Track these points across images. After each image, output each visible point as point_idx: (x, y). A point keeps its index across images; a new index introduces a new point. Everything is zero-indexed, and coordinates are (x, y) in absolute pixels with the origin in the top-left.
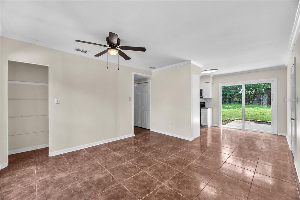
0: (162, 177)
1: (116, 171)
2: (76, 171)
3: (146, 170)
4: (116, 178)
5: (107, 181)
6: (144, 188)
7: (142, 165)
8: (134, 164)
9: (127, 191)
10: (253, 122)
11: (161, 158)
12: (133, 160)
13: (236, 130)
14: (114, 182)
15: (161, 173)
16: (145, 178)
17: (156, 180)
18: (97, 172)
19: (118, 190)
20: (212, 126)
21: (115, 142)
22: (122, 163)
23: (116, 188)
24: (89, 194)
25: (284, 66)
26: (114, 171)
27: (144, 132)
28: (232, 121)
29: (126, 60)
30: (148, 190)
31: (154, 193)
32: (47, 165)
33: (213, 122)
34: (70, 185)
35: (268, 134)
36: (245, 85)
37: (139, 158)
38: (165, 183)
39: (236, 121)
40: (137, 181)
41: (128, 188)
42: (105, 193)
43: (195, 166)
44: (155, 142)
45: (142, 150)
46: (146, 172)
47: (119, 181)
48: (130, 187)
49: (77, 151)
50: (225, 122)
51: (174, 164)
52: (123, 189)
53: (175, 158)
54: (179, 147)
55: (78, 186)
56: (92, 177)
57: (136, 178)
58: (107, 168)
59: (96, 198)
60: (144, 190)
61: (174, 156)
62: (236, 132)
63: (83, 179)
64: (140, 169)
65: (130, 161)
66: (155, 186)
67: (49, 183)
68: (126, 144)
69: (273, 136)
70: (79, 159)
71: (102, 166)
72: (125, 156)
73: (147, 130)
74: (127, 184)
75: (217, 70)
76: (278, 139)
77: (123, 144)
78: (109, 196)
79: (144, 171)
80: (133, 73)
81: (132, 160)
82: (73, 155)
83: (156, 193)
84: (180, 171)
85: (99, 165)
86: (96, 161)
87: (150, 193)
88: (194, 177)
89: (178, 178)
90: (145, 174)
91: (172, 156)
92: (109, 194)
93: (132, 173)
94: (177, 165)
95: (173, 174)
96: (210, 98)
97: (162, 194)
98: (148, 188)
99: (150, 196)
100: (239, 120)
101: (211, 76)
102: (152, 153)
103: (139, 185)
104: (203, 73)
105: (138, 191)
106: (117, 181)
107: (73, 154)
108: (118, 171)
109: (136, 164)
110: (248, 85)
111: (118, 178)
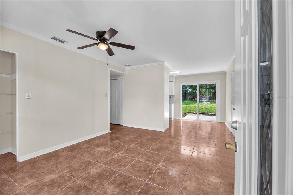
0: (154, 161)
1: (111, 164)
2: (66, 170)
3: (139, 159)
4: (115, 169)
5: (107, 173)
6: (144, 172)
7: (132, 155)
8: (124, 155)
9: (131, 177)
10: (202, 115)
11: (146, 148)
12: (122, 152)
13: (193, 121)
14: (115, 173)
15: (153, 158)
16: (141, 164)
17: (151, 164)
18: (91, 167)
19: (122, 177)
20: (175, 119)
21: (94, 139)
22: (112, 156)
23: (119, 176)
24: (95, 186)
25: (224, 71)
26: (108, 164)
27: (118, 128)
28: (187, 114)
29: (110, 55)
30: (149, 173)
31: (155, 174)
32: (23, 171)
33: (175, 116)
34: (69, 183)
35: (214, 122)
36: (199, 85)
37: (127, 149)
38: (160, 165)
39: (190, 115)
40: (135, 167)
41: (130, 175)
42: (111, 182)
43: (176, 150)
44: (134, 136)
45: (125, 143)
46: (139, 160)
47: (119, 171)
48: (132, 173)
49: (53, 152)
50: (184, 115)
51: (159, 151)
52: (127, 176)
53: (157, 146)
54: (157, 137)
55: (79, 183)
56: (89, 173)
57: (133, 166)
58: (99, 162)
59: (105, 188)
60: (145, 173)
61: (157, 145)
62: (193, 122)
63: (79, 176)
64: (132, 158)
65: (119, 154)
66: (153, 169)
67: (40, 186)
68: (106, 140)
69: (218, 123)
70: (61, 159)
71: (93, 162)
72: (112, 150)
73: (121, 126)
74: (128, 172)
75: (180, 72)
76: (221, 125)
77: (102, 140)
78: (117, 184)
79: (137, 159)
80: (109, 69)
81: (120, 152)
82: (51, 157)
83: (157, 173)
84: (167, 155)
85: (90, 161)
86: (83, 158)
87: (152, 175)
88: (179, 157)
89: (168, 160)
90: (140, 162)
91: (154, 145)
92: (116, 183)
93: (127, 162)
94: (161, 151)
95: (162, 158)
96: (173, 95)
97: (161, 173)
98: (148, 171)
99: (152, 176)
100: (191, 113)
101: (174, 76)
102: (136, 144)
103: (139, 171)
104: (171, 73)
105: (141, 175)
106: (117, 171)
107: (50, 155)
108: (112, 163)
109: (127, 156)
110: (195, 85)
111: (117, 169)
